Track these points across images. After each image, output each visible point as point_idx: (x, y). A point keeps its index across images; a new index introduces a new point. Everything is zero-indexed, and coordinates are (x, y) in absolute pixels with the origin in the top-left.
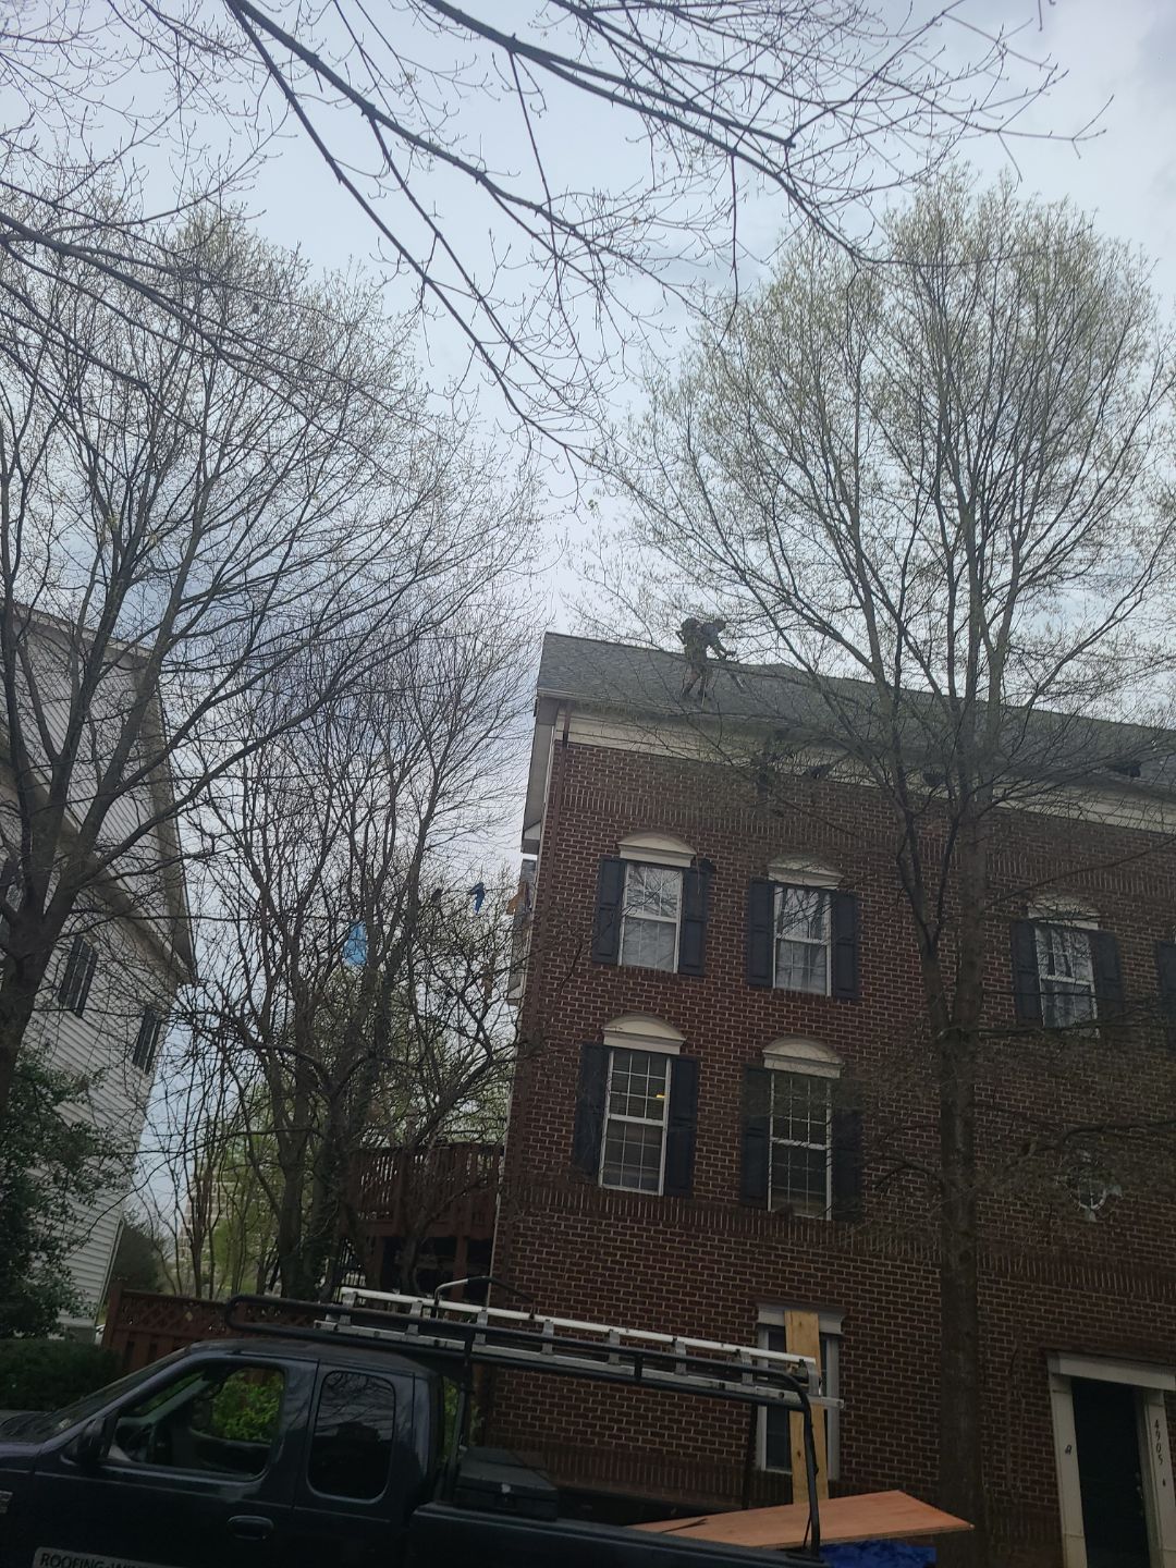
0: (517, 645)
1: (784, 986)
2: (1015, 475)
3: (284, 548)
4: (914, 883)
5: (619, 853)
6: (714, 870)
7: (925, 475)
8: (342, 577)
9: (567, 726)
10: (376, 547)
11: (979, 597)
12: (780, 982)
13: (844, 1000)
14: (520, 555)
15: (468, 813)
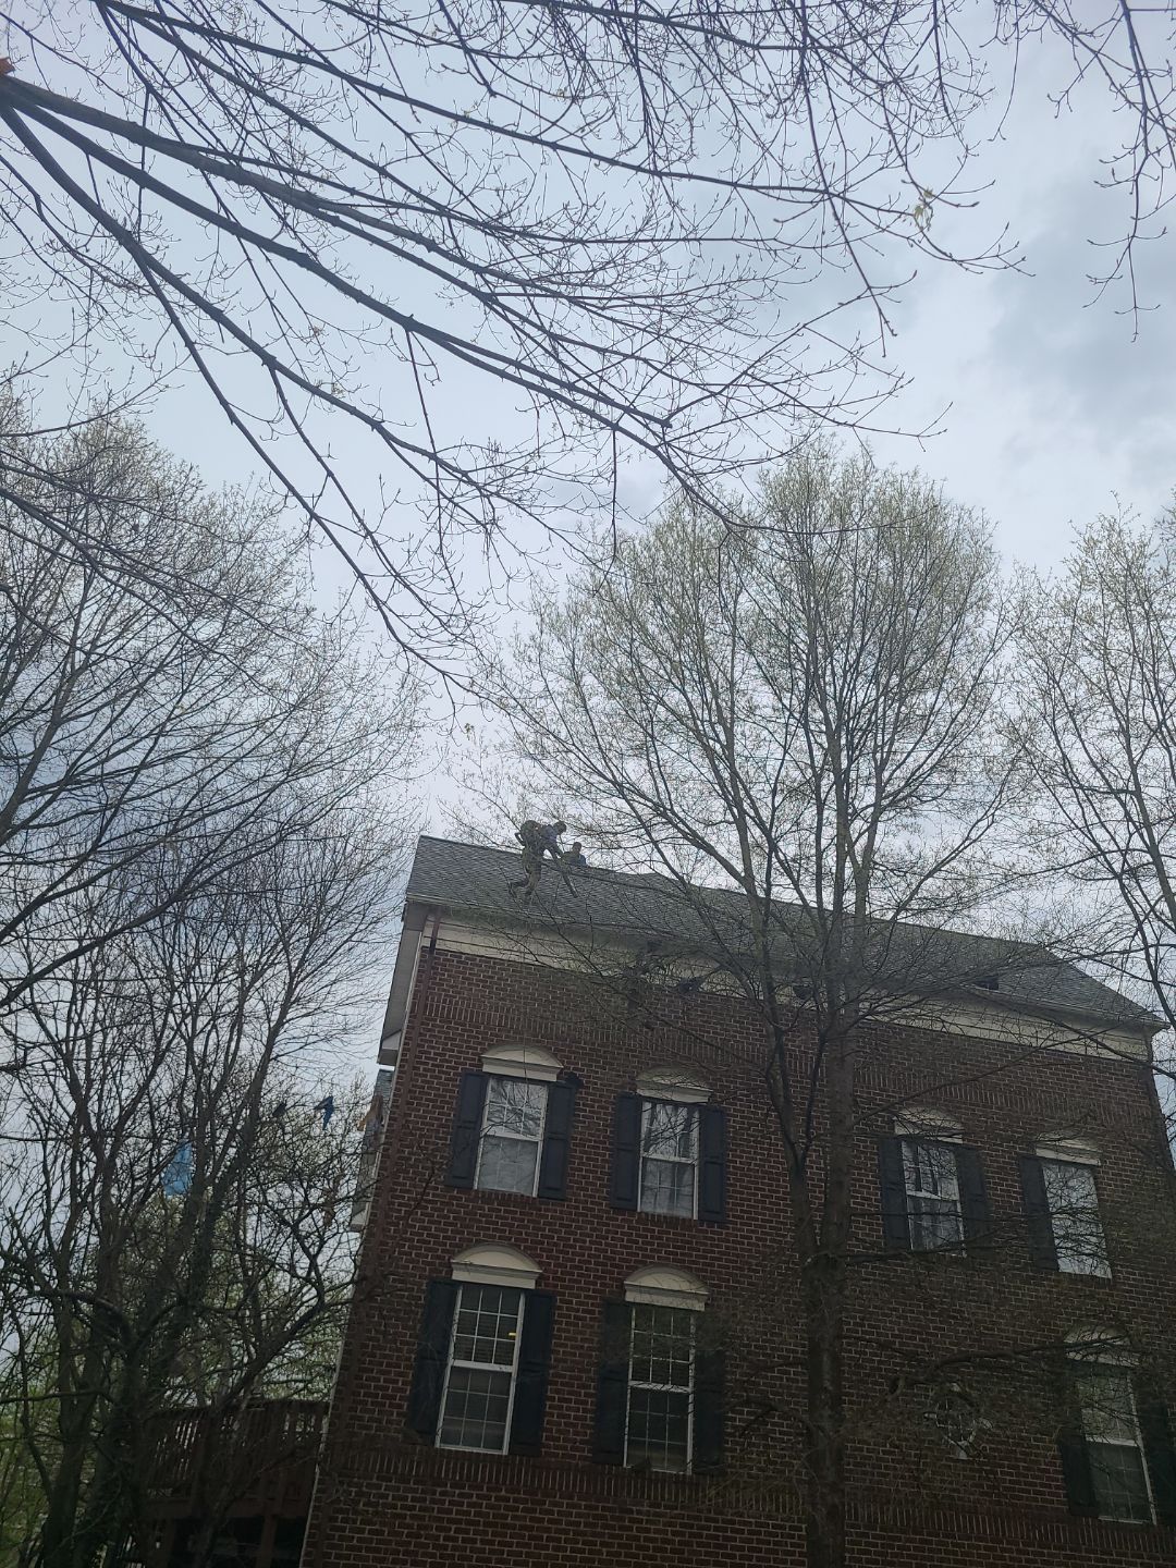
0: (387, 850)
1: (649, 1209)
2: (876, 706)
3: (149, 743)
4: (782, 1099)
5: (481, 1066)
6: (580, 1085)
7: (795, 702)
8: (208, 775)
9: (435, 932)
10: (248, 746)
11: (845, 815)
12: (645, 1205)
13: (711, 1223)
14: (398, 760)
15: (323, 1022)
